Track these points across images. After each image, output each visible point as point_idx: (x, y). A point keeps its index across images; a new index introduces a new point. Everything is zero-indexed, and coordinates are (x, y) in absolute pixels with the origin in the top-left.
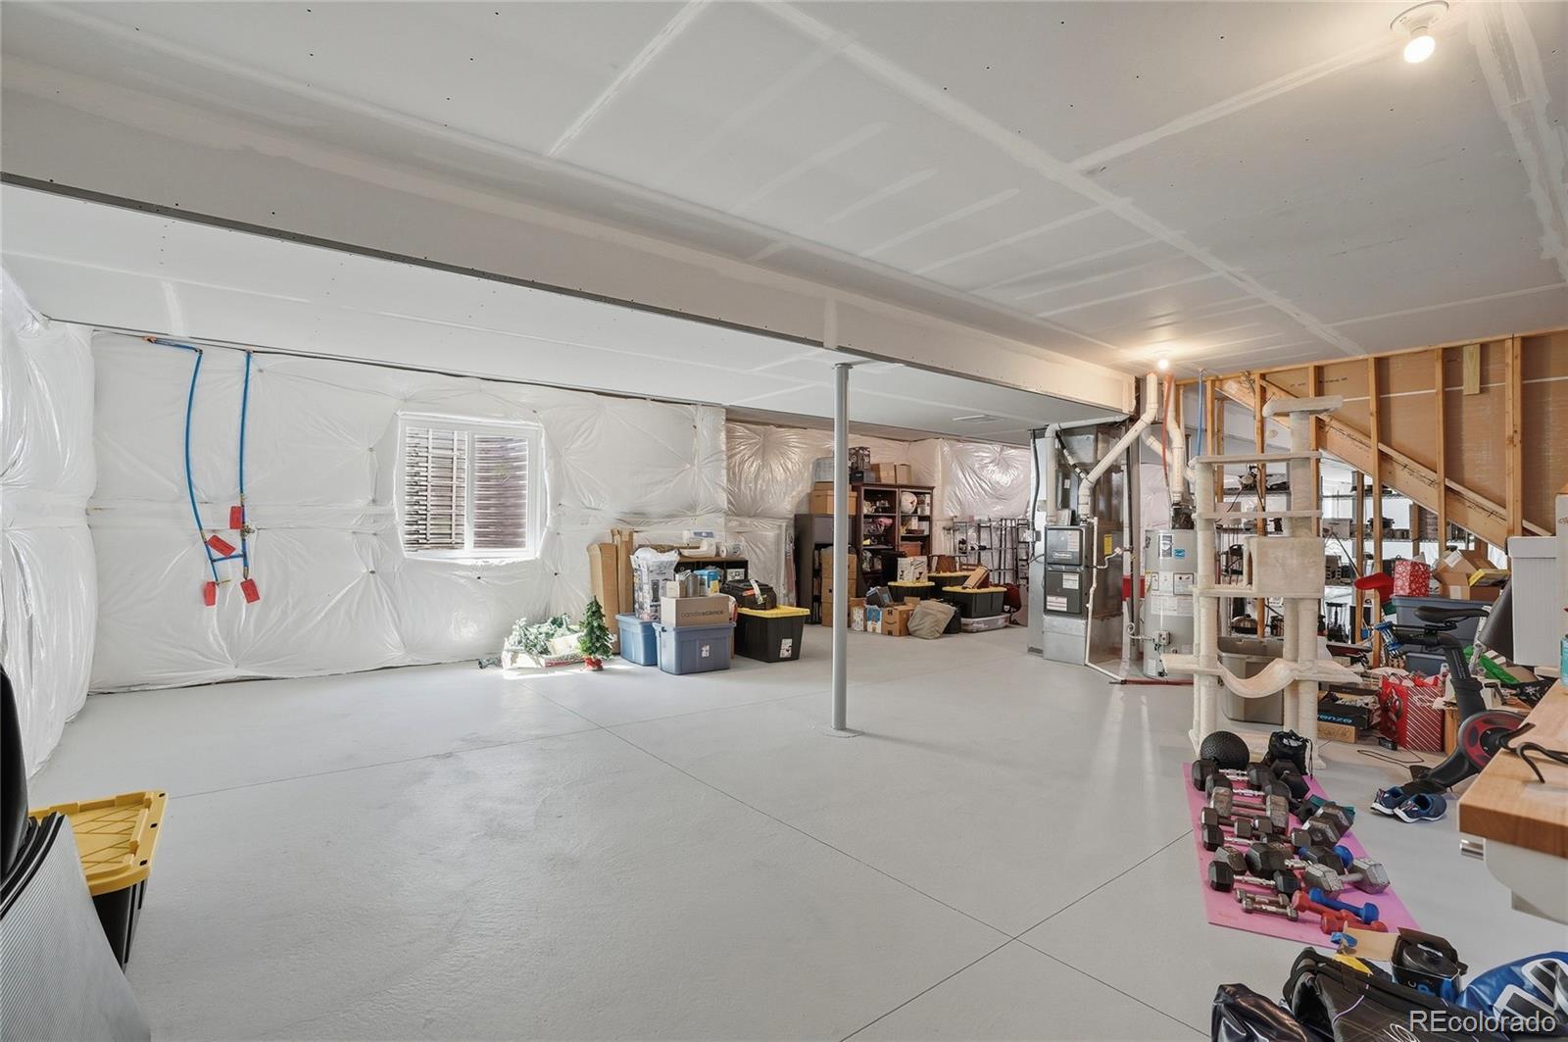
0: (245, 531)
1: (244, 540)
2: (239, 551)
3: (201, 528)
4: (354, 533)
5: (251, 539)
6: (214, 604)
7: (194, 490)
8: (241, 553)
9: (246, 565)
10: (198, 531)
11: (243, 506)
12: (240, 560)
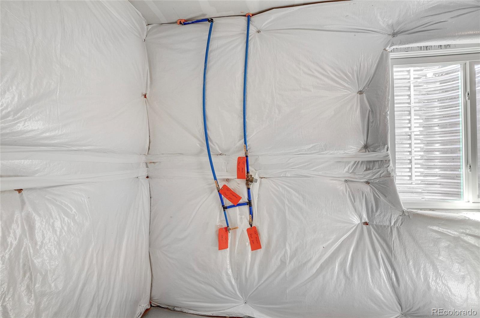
0: (249, 181)
1: (249, 189)
2: (245, 199)
3: (215, 178)
4: (346, 181)
5: (255, 188)
6: (227, 247)
7: (209, 142)
8: (247, 201)
9: (251, 213)
10: (214, 181)
11: (247, 156)
12: (246, 208)
